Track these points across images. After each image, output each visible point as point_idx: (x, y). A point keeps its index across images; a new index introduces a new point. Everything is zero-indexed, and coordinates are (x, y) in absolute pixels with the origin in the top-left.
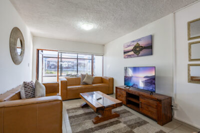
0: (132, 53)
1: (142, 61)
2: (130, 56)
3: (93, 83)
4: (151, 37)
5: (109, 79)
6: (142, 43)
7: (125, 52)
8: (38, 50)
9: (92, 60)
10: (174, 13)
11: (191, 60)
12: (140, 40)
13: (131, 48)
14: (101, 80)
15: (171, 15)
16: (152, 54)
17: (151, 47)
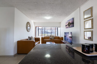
0: (68, 26)
3: (54, 39)
5: (61, 38)
6: (71, 22)
8: (36, 27)
9: (57, 29)
10: (80, 7)
11: (85, 29)
12: (69, 20)
16: (73, 26)
17: (73, 23)
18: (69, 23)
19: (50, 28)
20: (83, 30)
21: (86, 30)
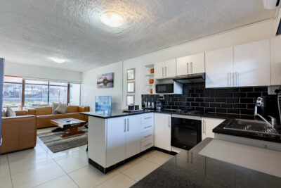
0: (102, 84)
1: (107, 91)
2: (101, 87)
4: (113, 74)
6: (109, 78)
7: (98, 83)
10: (123, 62)
12: (106, 75)
13: (102, 80)
14: (78, 109)
15: (121, 62)
16: (113, 86)
17: (112, 81)
18: (105, 80)
19: (47, 83)
20: (125, 94)
21: (129, 94)
